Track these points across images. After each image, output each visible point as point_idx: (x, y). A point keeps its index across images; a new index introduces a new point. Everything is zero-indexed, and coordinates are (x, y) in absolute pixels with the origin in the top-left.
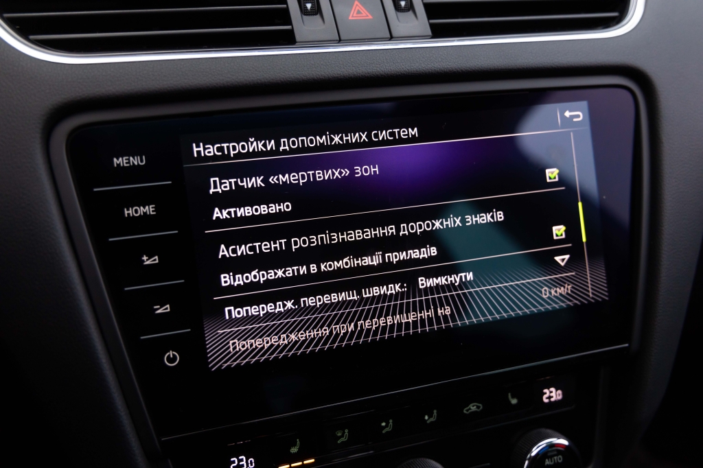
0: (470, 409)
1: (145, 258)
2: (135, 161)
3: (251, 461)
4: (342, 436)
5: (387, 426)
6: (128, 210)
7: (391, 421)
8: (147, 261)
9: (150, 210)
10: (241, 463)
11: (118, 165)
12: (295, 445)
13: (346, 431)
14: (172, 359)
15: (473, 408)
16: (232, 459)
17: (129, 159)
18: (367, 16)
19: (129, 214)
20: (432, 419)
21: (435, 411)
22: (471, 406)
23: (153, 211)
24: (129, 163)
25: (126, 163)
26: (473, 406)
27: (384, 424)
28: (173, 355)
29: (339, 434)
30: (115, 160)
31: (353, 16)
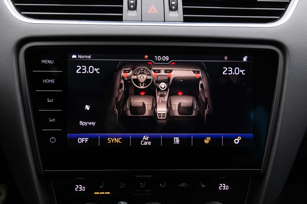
0: (182, 185)
1: (48, 99)
2: (50, 62)
3: (84, 188)
4: (122, 185)
5: (142, 185)
6: (44, 80)
7: (144, 183)
8: (49, 101)
9: (52, 81)
10: (80, 188)
11: (43, 63)
12: (102, 185)
13: (124, 183)
14: (53, 140)
15: (183, 185)
16: (76, 186)
17: (47, 61)
18: (156, 12)
19: (44, 82)
20: (163, 186)
21: (165, 183)
22: (182, 184)
23: (54, 82)
24: (47, 62)
25: (46, 62)
26: (183, 184)
27: (141, 184)
28: (54, 138)
29: (121, 184)
30: (42, 60)
31: (149, 12)
